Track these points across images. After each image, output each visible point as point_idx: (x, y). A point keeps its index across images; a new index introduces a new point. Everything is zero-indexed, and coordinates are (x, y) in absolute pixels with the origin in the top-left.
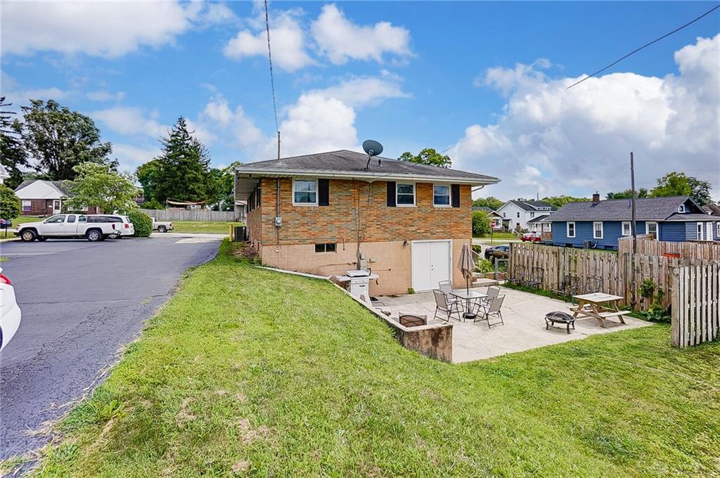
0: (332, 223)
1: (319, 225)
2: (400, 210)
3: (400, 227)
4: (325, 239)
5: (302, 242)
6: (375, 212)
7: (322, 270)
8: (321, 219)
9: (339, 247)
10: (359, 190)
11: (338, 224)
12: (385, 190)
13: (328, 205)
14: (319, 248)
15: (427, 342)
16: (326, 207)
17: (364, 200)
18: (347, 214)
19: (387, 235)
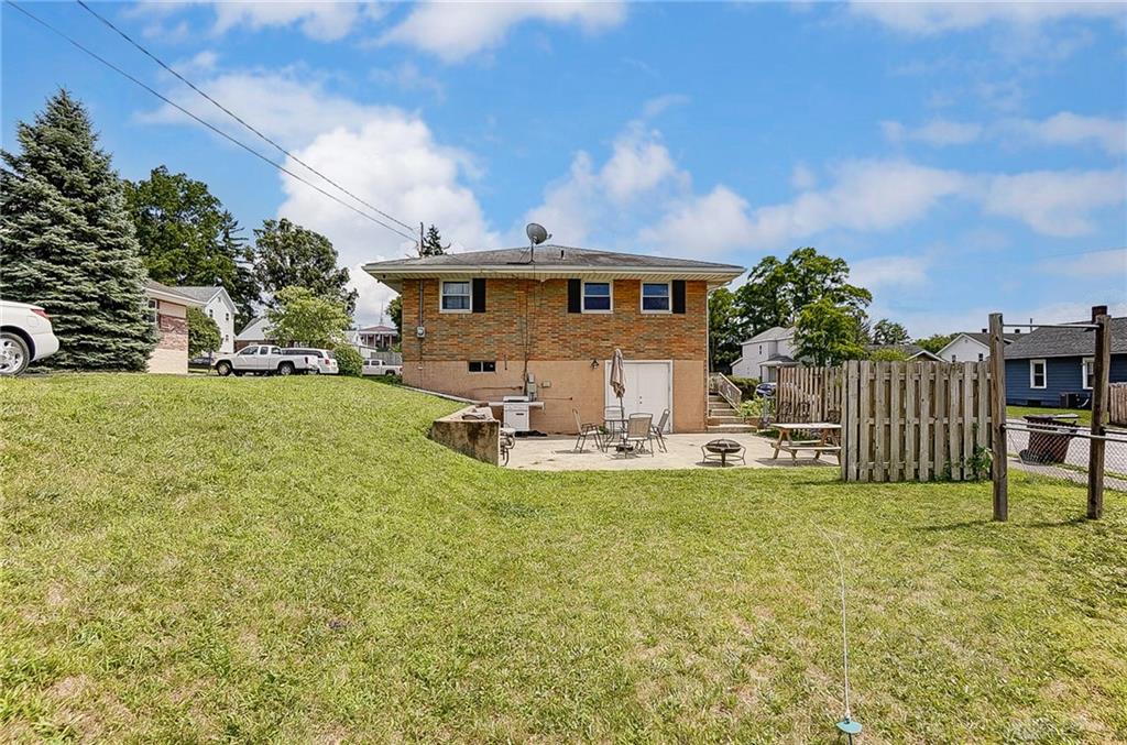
0: (490, 334)
1: (472, 337)
2: (587, 318)
3: (588, 340)
4: (482, 355)
5: (452, 357)
6: (550, 321)
7: (477, 394)
8: (476, 330)
9: (499, 365)
10: (527, 292)
11: (497, 336)
12: (565, 291)
13: (484, 311)
14: (474, 367)
15: (462, 437)
16: (482, 315)
17: (534, 304)
18: (511, 324)
19: (568, 352)
